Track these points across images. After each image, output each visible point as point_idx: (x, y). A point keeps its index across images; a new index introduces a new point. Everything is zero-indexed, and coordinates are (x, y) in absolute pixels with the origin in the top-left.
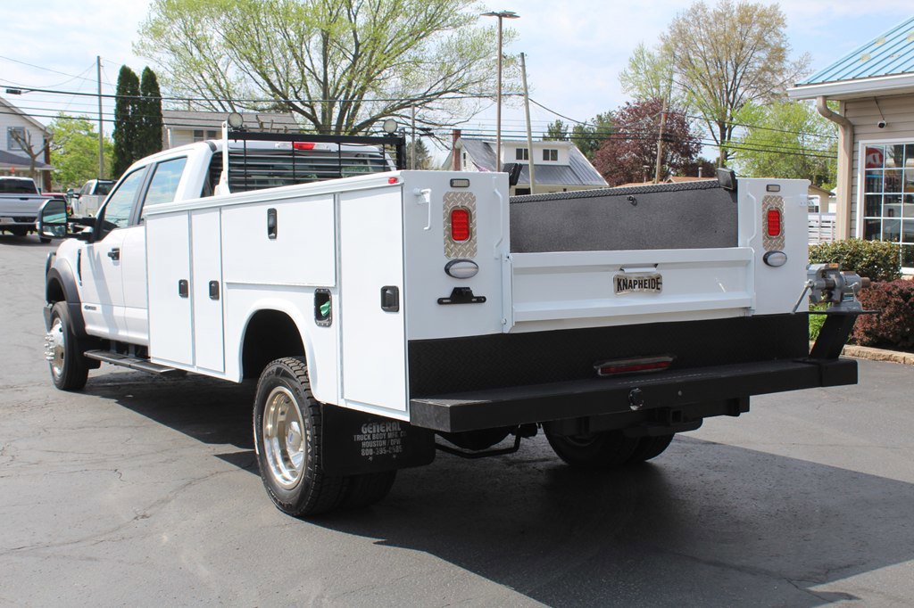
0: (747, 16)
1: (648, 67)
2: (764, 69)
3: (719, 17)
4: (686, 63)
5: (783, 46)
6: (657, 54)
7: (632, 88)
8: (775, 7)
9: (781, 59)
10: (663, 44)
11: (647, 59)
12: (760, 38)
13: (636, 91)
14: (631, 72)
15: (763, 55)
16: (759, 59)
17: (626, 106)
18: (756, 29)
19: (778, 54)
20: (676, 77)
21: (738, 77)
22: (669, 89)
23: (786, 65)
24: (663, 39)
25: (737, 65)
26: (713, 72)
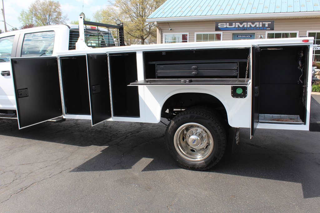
0: (51, 4)
1: (26, 16)
2: (57, 18)
3: (44, 4)
4: (36, 15)
5: (60, 12)
6: (28, 12)
7: (21, 21)
8: (58, 2)
9: (60, 15)
10: (29, 9)
11: (25, 14)
12: (55, 10)
13: (23, 22)
14: (21, 17)
15: (56, 14)
16: (55, 15)
17: (23, 26)
18: (54, 7)
19: (59, 14)
20: (34, 19)
21: (50, 19)
22: (32, 22)
23: (62, 16)
24: (29, 8)
25: (49, 16)
26: (43, 18)
